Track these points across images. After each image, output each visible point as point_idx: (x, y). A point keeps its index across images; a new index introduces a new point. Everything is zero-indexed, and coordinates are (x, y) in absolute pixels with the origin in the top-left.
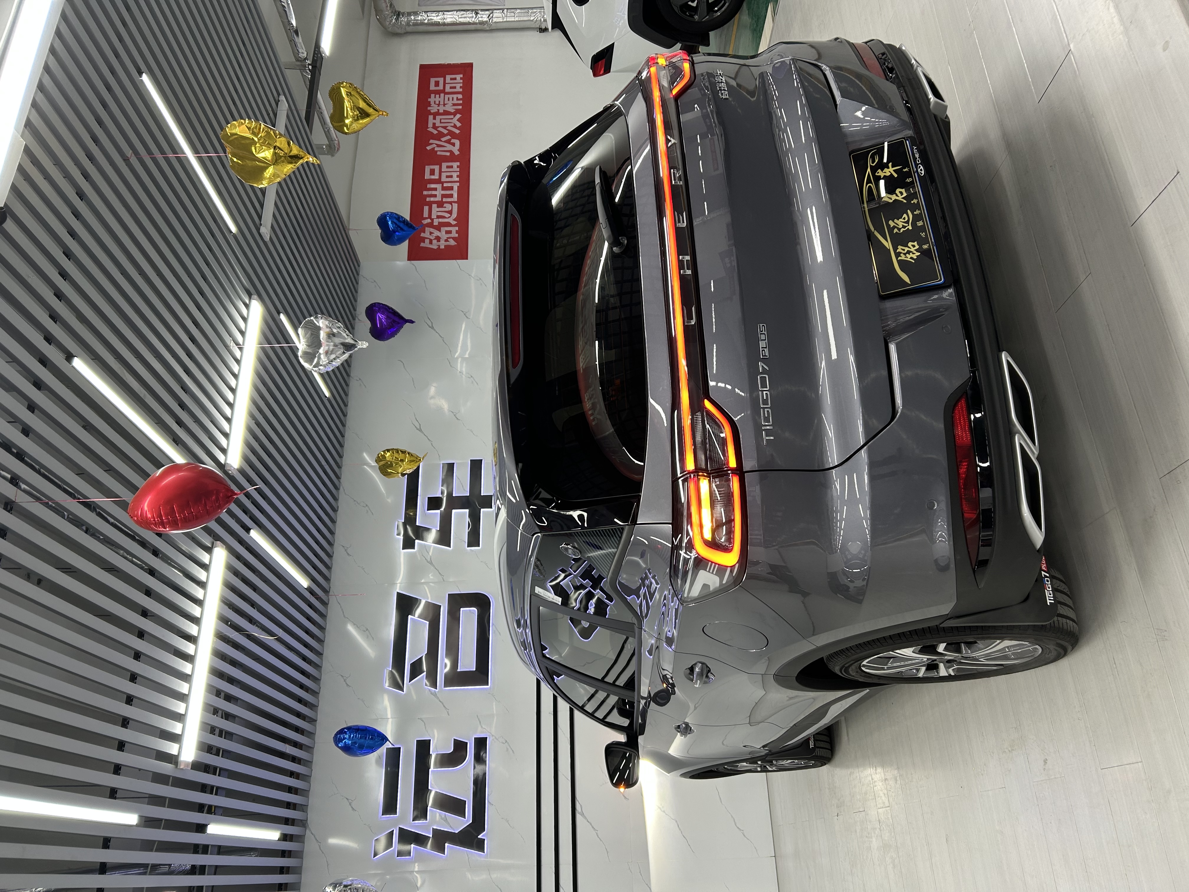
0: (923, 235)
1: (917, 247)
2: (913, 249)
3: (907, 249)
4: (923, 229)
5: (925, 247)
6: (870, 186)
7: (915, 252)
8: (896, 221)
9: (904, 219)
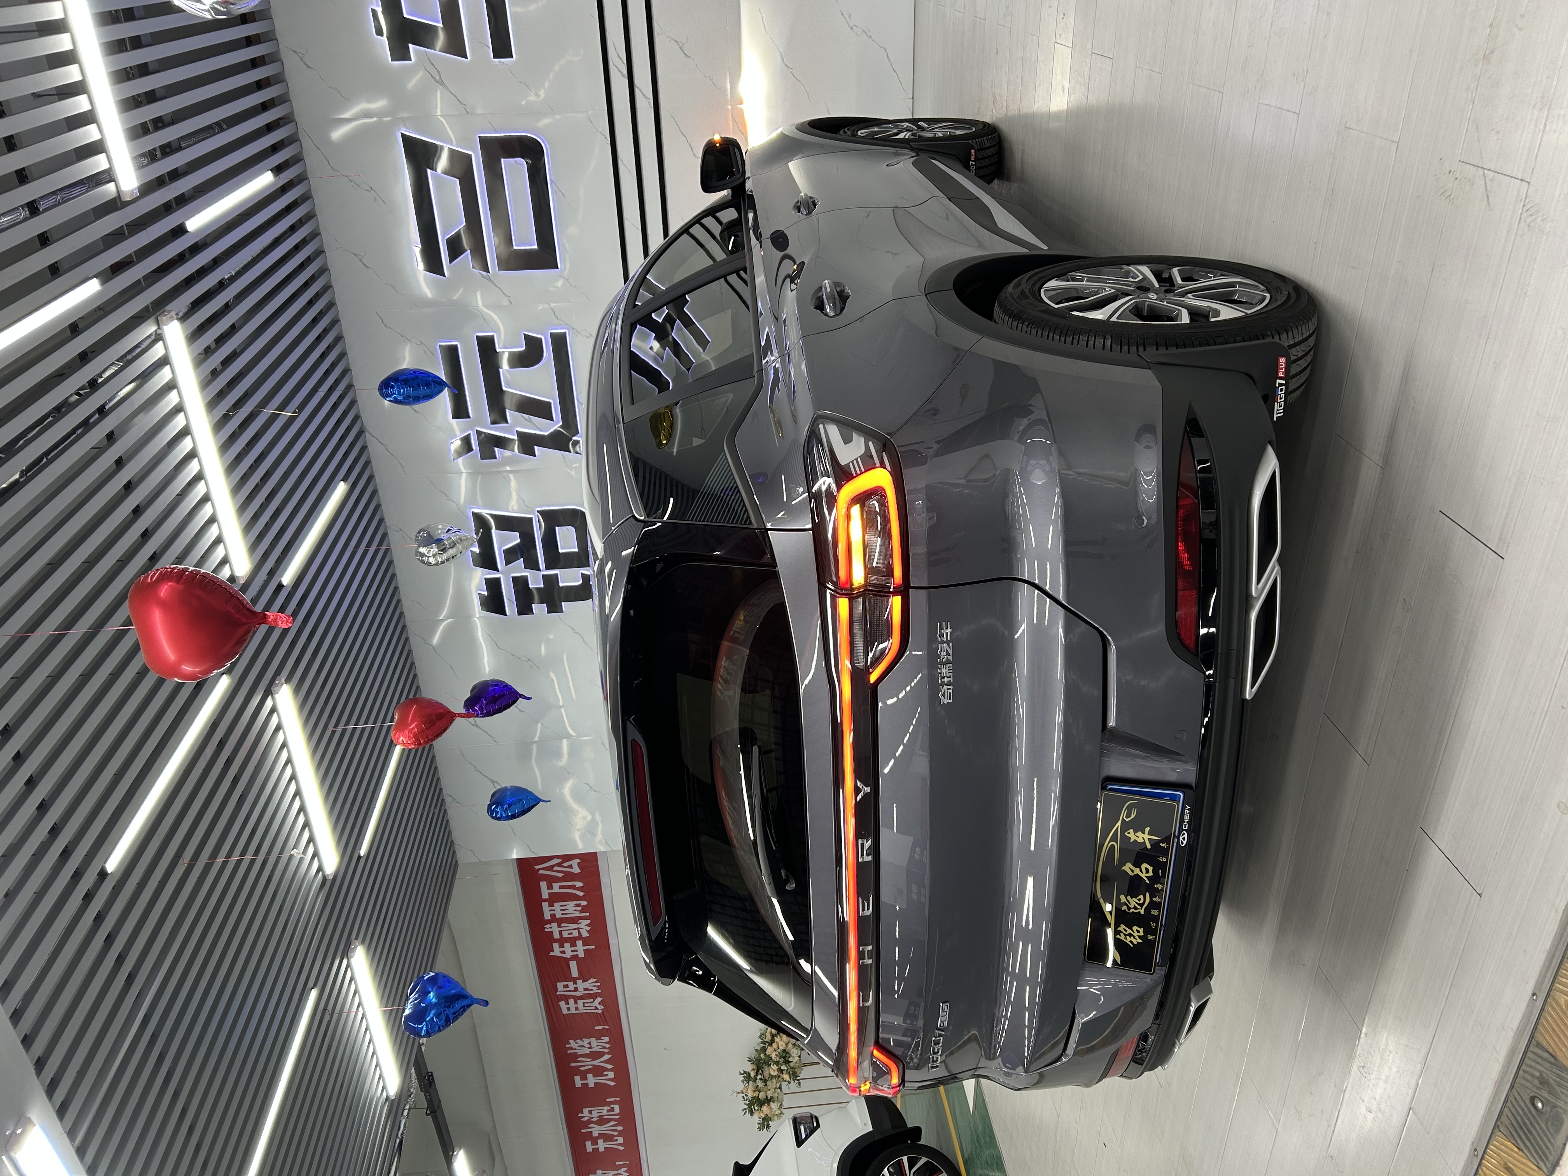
0: (1153, 925)
1: (1142, 934)
2: (1136, 934)
3: (1129, 931)
4: (1156, 919)
5: (1150, 937)
6: (1113, 846)
7: (1137, 938)
8: (1129, 898)
9: (1139, 900)
